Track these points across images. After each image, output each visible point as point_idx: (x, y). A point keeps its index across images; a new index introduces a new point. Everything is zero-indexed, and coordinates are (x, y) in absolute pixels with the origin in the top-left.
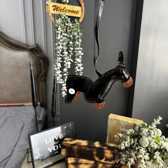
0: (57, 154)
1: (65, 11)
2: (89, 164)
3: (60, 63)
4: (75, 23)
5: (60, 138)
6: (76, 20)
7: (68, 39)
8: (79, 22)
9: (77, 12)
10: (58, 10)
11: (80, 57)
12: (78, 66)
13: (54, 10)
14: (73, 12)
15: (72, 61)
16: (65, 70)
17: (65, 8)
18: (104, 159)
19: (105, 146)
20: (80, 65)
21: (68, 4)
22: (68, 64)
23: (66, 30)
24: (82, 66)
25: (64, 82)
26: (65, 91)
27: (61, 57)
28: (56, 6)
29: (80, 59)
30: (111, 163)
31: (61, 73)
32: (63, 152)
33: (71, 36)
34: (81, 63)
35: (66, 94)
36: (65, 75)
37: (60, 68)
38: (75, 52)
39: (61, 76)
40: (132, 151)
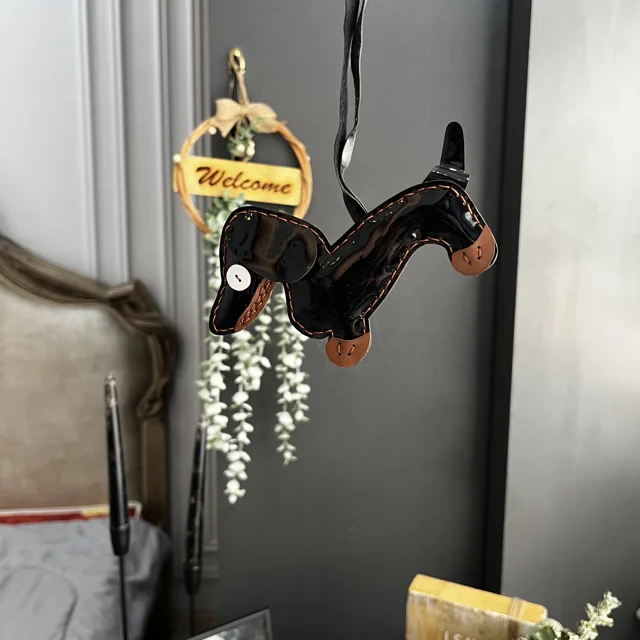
1: (241, 185)
3: (222, 372)
9: (285, 189)
10: (215, 180)
11: (298, 347)
12: (288, 380)
13: (201, 181)
14: (271, 186)
15: (266, 363)
16: (240, 398)
17: (241, 174)
20: (299, 377)
21: (254, 160)
22: (252, 376)
24: (304, 382)
25: (234, 447)
26: (237, 478)
27: (224, 351)
28: (208, 169)
29: (298, 356)
31: (223, 413)
34: (302, 369)
35: (242, 493)
36: (239, 416)
37: (222, 392)
38: (279, 330)
39: (223, 421)
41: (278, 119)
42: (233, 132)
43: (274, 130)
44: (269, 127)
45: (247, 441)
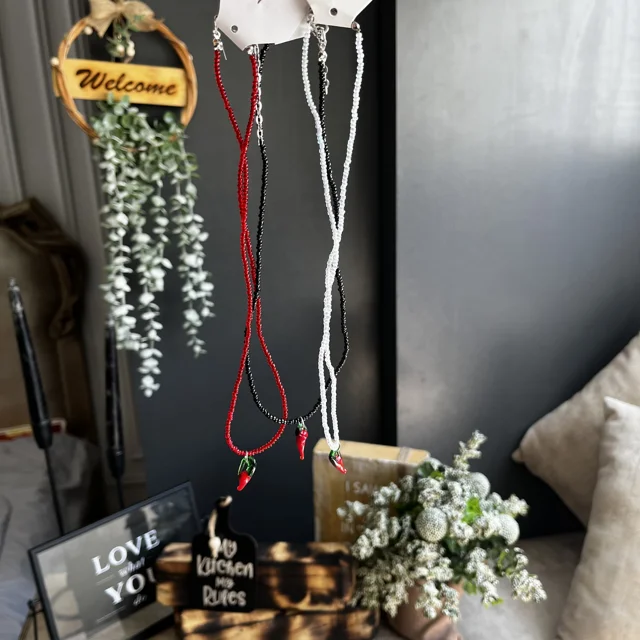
0: (142, 605)
1: (124, 88)
2: (259, 624)
3: (126, 275)
4: (167, 127)
5: (150, 546)
6: (168, 119)
7: (144, 188)
8: (180, 125)
9: (170, 89)
10: (97, 83)
11: (198, 247)
12: (191, 279)
13: (82, 85)
14: (155, 88)
15: (167, 264)
16: (147, 298)
17: (123, 75)
18: (308, 599)
19: (308, 553)
20: (202, 276)
21: (136, 60)
22: (155, 277)
23: (137, 156)
24: (207, 280)
25: (144, 345)
26: (151, 374)
27: (125, 254)
28: (88, 71)
29: (199, 256)
30: (333, 608)
31: (130, 314)
32: (165, 595)
33: (156, 177)
34: (205, 267)
35: (156, 387)
36: (148, 316)
37: (127, 294)
38: (178, 231)
39: (131, 321)
40: (397, 558)
41: (156, 17)
42: (110, 32)
43: (152, 28)
44: (146, 25)
45: (158, 338)
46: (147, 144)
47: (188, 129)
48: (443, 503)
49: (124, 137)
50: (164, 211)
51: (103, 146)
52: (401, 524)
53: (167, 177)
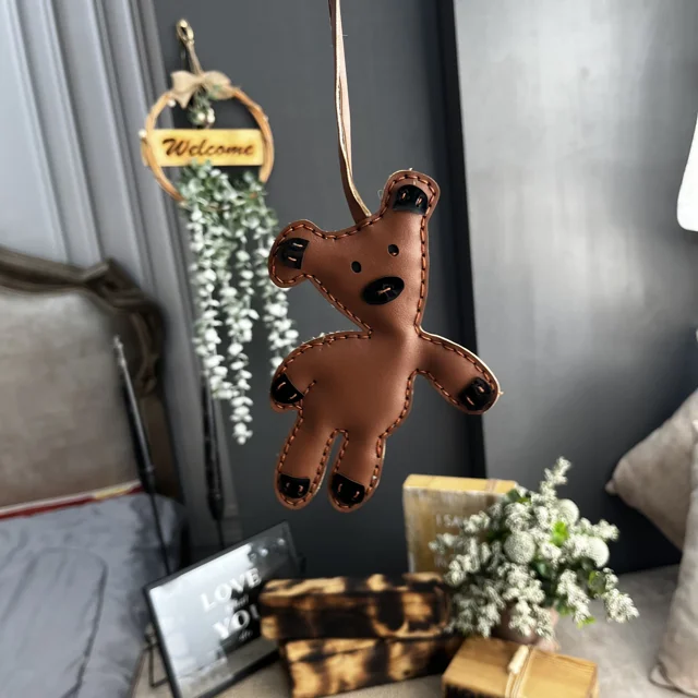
0: (248, 641)
1: (207, 152)
2: (360, 652)
3: (216, 328)
4: (247, 186)
5: (252, 584)
6: (248, 177)
7: (228, 244)
8: (260, 183)
9: (248, 150)
10: (182, 149)
11: (282, 297)
12: (277, 328)
13: (168, 153)
14: (234, 150)
15: (254, 314)
16: (235, 349)
17: (204, 142)
18: (405, 627)
19: (403, 583)
20: (287, 324)
21: (216, 126)
22: (243, 328)
23: (221, 214)
24: (292, 328)
25: (236, 393)
26: (243, 421)
27: (214, 308)
28: (172, 140)
29: (283, 306)
30: (430, 634)
31: (222, 364)
32: (269, 630)
33: (240, 233)
34: (289, 316)
35: (249, 434)
36: (237, 366)
37: (218, 345)
38: (262, 283)
39: (223, 371)
40: (488, 582)
41: (233, 84)
42: (192, 102)
43: (230, 95)
44: (223, 93)
45: (247, 387)
46: (230, 203)
47: (267, 186)
48: (531, 527)
49: (209, 199)
50: (249, 265)
51: (190, 208)
52: (491, 549)
53: (250, 233)
